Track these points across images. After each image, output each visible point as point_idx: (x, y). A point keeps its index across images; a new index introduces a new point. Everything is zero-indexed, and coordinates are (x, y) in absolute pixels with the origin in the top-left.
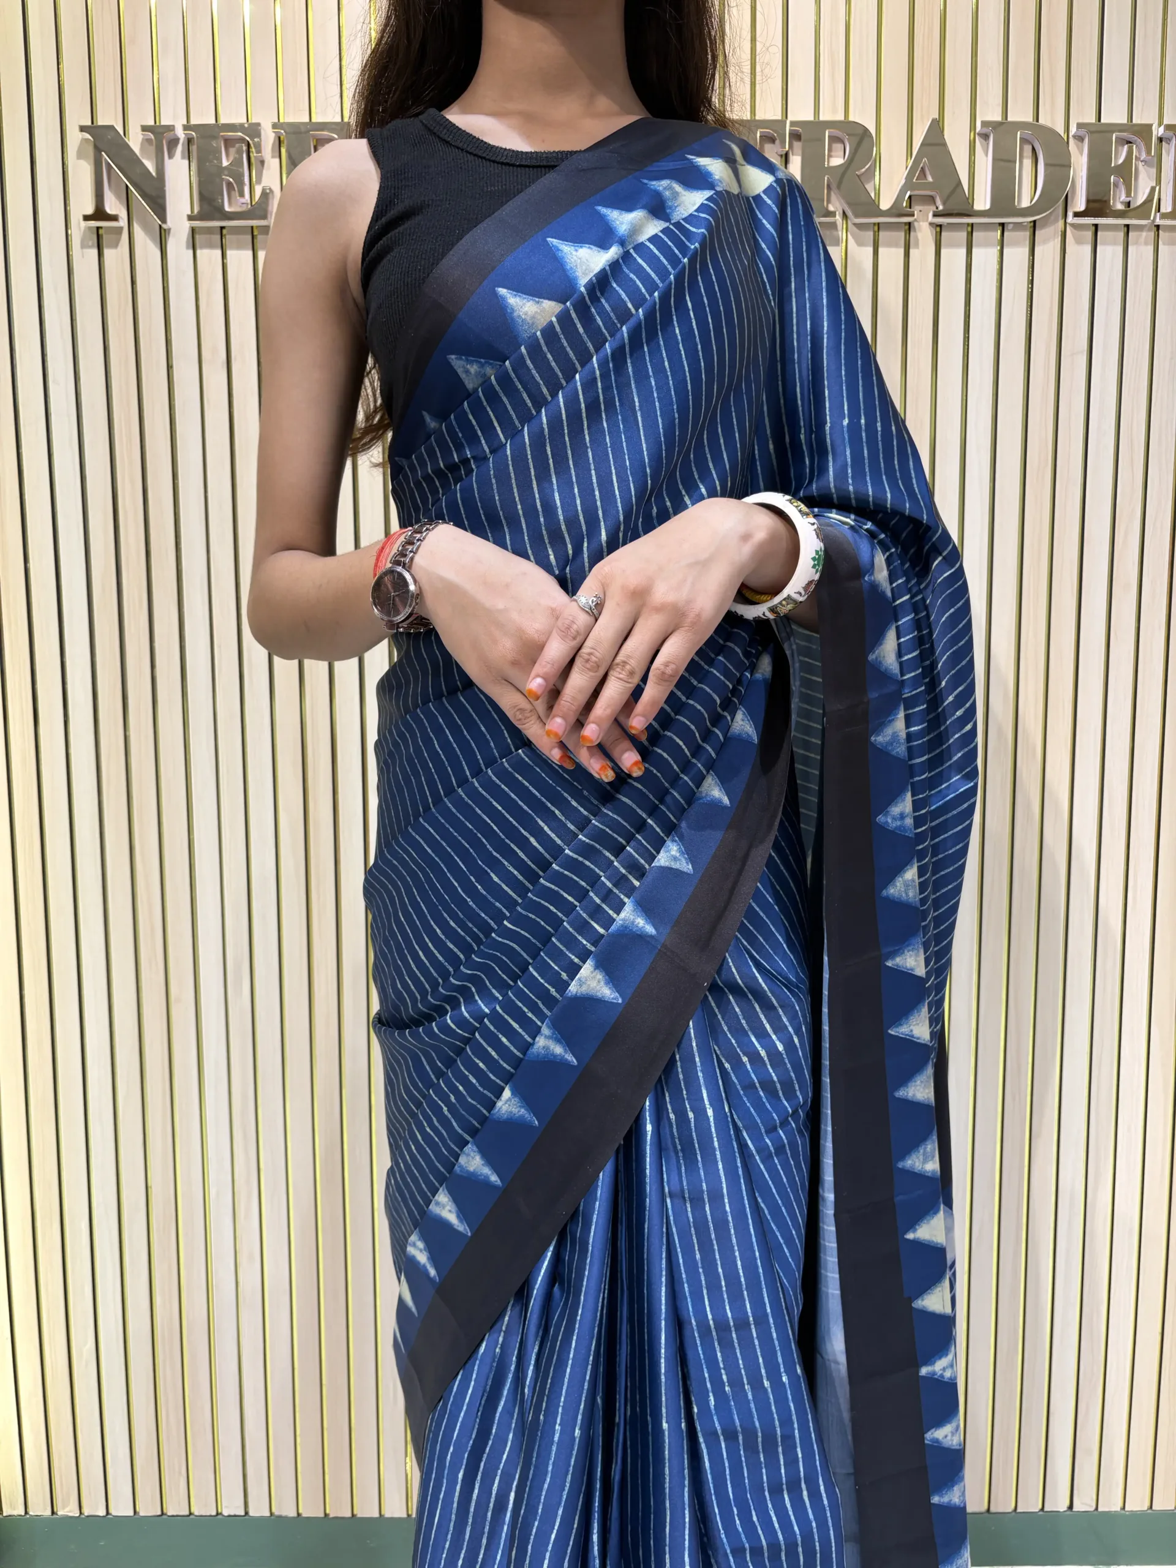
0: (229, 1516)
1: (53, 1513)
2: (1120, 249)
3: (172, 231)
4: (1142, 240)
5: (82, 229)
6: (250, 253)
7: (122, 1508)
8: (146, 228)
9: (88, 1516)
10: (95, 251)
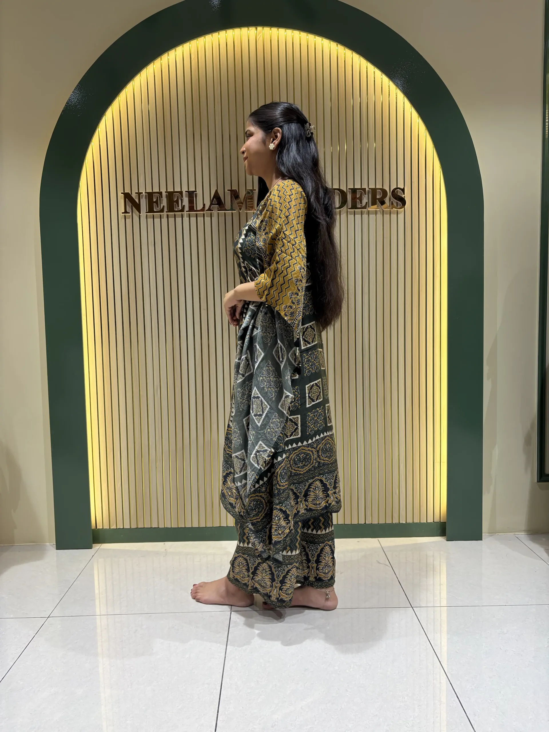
0: (154, 528)
1: (110, 528)
2: (360, 216)
3: (142, 215)
4: (365, 213)
5: (121, 216)
6: (160, 219)
7: (127, 526)
8: (136, 214)
9: (119, 529)
10: (124, 220)
